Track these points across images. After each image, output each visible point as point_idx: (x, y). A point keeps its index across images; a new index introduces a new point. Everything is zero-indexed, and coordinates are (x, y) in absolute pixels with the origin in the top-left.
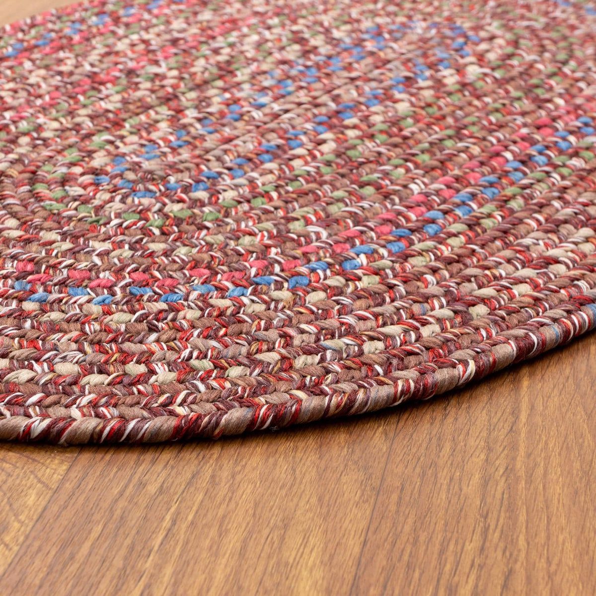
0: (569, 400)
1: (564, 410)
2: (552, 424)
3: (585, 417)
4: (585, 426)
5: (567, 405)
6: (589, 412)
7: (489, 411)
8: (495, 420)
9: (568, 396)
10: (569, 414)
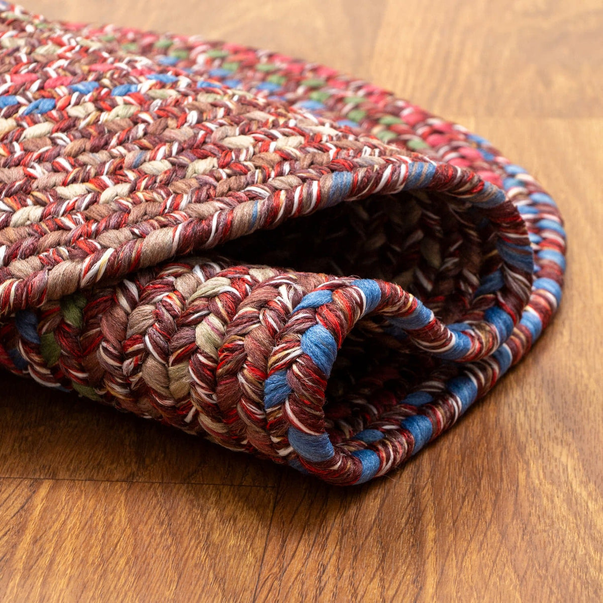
0: (494, 557)
1: (486, 572)
2: (471, 595)
3: (516, 581)
4: (517, 595)
5: (490, 564)
6: (521, 574)
7: (382, 580)
8: (391, 593)
9: (490, 551)
10: (494, 579)
